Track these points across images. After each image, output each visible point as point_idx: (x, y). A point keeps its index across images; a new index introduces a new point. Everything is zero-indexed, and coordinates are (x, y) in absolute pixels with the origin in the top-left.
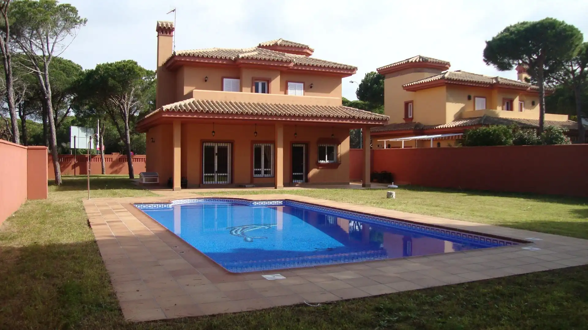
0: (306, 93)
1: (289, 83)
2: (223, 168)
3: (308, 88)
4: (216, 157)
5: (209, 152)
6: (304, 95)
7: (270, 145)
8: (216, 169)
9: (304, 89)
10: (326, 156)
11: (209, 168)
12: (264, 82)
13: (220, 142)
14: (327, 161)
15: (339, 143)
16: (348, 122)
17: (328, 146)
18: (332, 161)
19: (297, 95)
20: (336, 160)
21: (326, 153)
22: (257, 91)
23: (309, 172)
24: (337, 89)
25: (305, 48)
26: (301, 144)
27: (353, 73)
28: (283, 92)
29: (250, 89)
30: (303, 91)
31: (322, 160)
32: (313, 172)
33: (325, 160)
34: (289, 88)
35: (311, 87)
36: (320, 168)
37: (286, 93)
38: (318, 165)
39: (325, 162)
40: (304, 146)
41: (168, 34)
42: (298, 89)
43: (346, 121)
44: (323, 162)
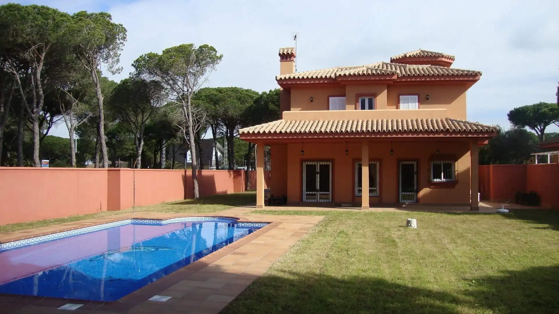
0: (421, 106)
1: (401, 97)
2: (325, 187)
3: (423, 100)
4: (318, 176)
5: (311, 170)
6: (419, 108)
7: (375, 163)
8: (318, 187)
9: (419, 102)
10: (442, 174)
11: (311, 186)
12: (370, 97)
13: (322, 161)
14: (443, 179)
15: (456, 159)
16: (442, 135)
17: (444, 162)
18: (448, 180)
19: (411, 109)
20: (454, 178)
21: (442, 171)
22: (363, 108)
23: (419, 192)
24: (460, 98)
25: (439, 57)
26: (412, 161)
27: (476, 78)
28: (395, 107)
29: (354, 106)
30: (417, 104)
31: (437, 178)
32: (424, 191)
33: (440, 178)
34: (401, 102)
35: (427, 99)
36: (432, 187)
37: (397, 108)
38: (430, 184)
39: (440, 181)
40: (415, 163)
41: (289, 59)
42: (411, 103)
43: (439, 134)
44: (438, 181)
